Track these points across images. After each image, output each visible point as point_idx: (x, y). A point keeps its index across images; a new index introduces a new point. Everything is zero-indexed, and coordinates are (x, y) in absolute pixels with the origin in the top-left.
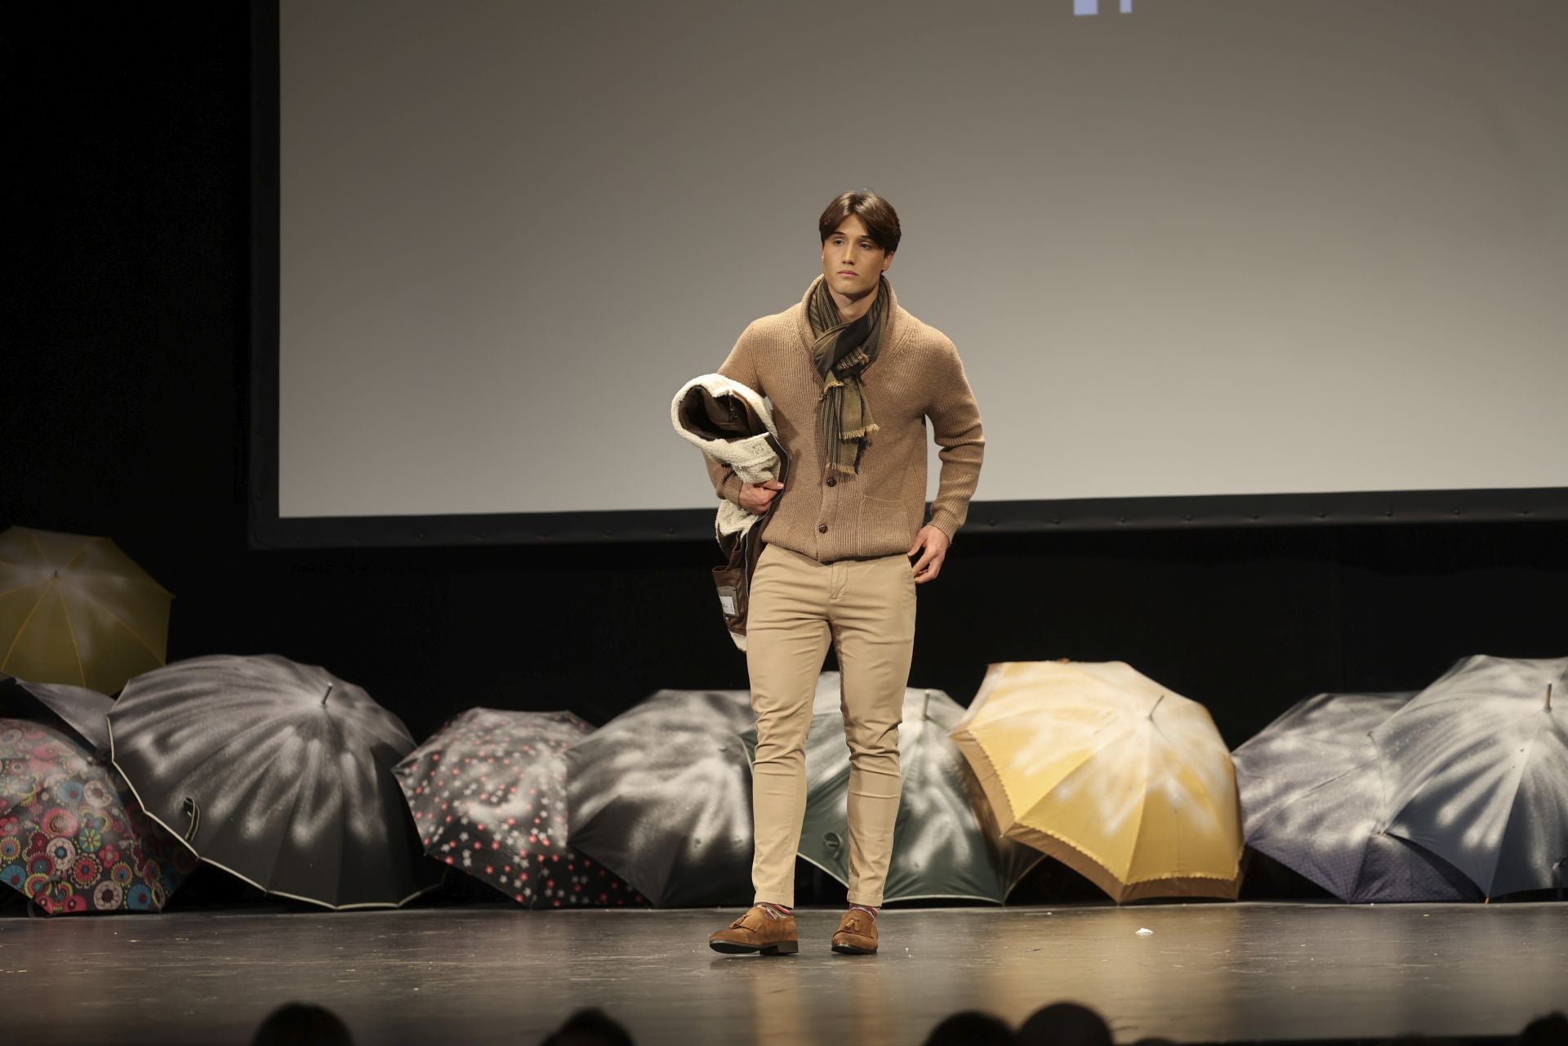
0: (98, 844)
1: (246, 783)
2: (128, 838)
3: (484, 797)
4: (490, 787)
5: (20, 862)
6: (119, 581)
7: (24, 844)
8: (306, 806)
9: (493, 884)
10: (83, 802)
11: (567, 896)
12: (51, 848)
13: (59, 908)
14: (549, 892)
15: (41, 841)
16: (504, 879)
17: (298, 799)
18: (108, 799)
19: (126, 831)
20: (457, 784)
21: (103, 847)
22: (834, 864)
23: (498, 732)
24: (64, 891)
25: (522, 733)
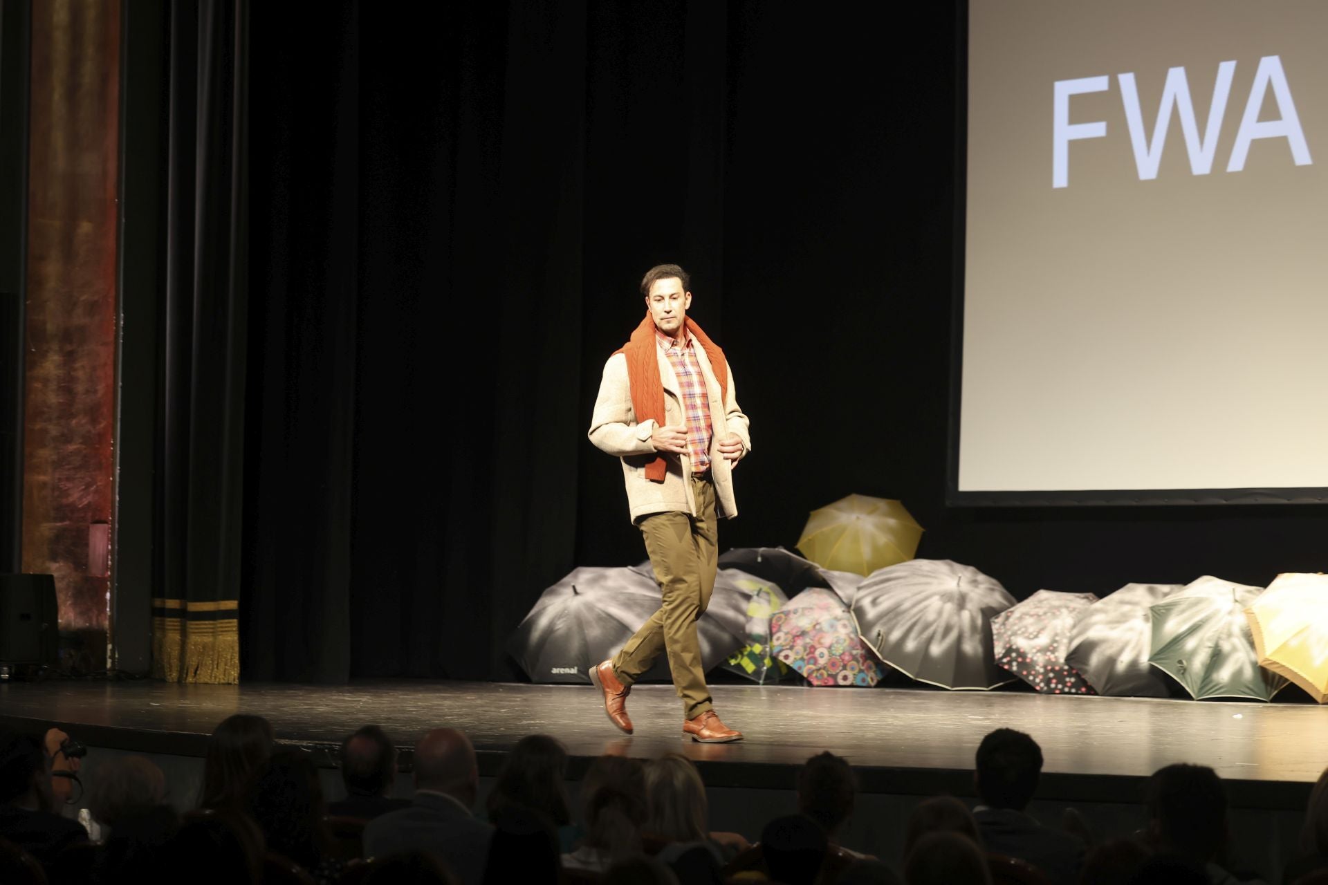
0: (841, 652)
1: (909, 624)
2: (857, 649)
3: (1026, 635)
4: (1031, 629)
5: (802, 659)
6: (892, 522)
7: (805, 650)
8: (938, 636)
9: (1026, 680)
10: (836, 631)
11: (1063, 688)
12: (817, 653)
13: (819, 683)
14: (1053, 686)
15: (813, 649)
16: (1031, 678)
17: (934, 633)
18: (850, 629)
19: (856, 646)
20: (1016, 628)
21: (843, 654)
22: (1181, 676)
23: (1045, 602)
24: (822, 675)
25: (1057, 603)
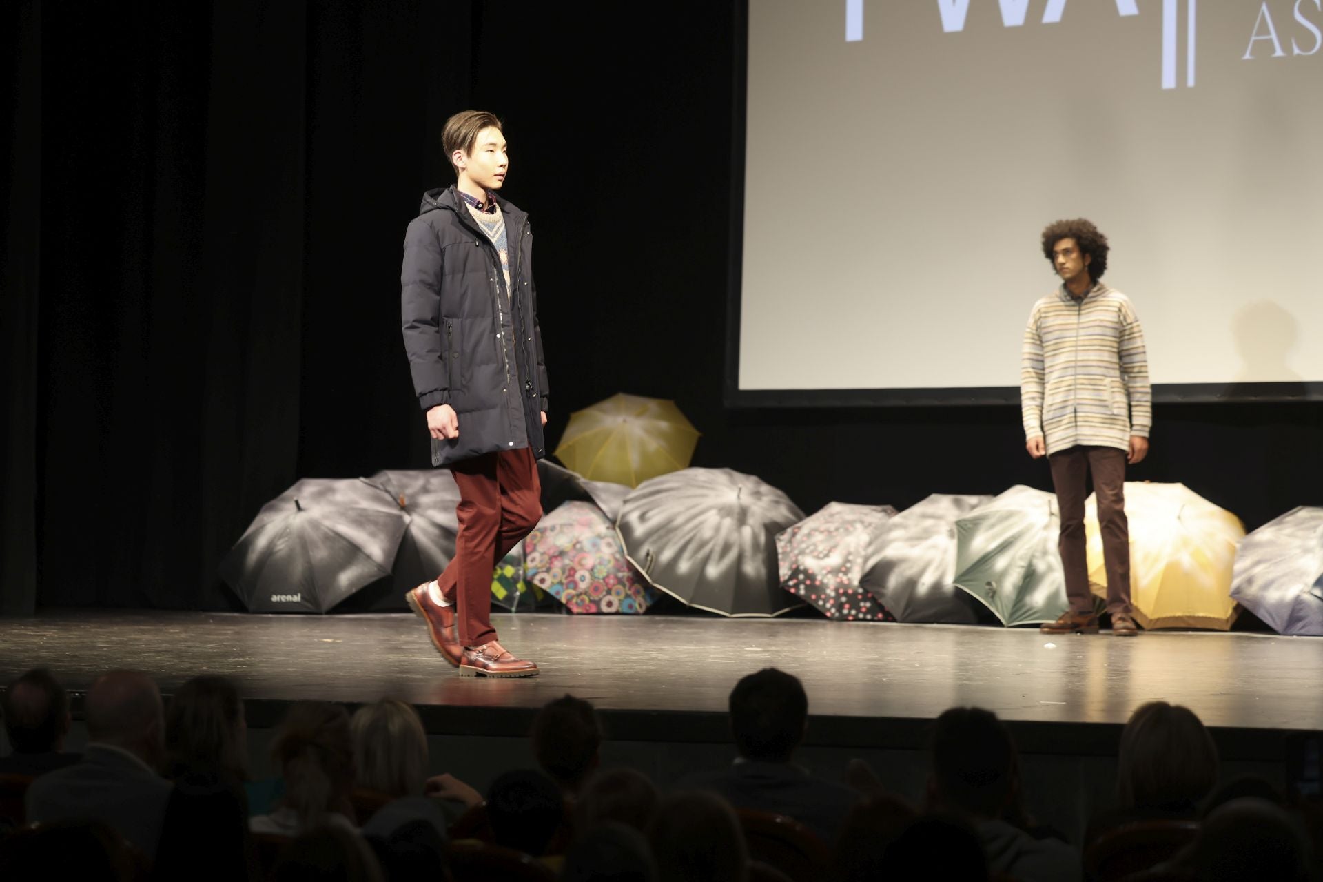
0: (605, 574)
1: (682, 542)
2: (624, 571)
3: (816, 554)
4: (821, 548)
5: (561, 583)
6: (664, 425)
7: (564, 572)
8: (716, 555)
9: (815, 605)
10: (599, 550)
11: (857, 614)
12: (577, 576)
13: (579, 610)
14: (845, 611)
15: (572, 571)
16: (821, 603)
17: (711, 552)
18: (615, 548)
19: (622, 567)
20: (803, 546)
21: (608, 576)
22: (990, 600)
23: (837, 516)
24: (583, 601)
25: (850, 517)
